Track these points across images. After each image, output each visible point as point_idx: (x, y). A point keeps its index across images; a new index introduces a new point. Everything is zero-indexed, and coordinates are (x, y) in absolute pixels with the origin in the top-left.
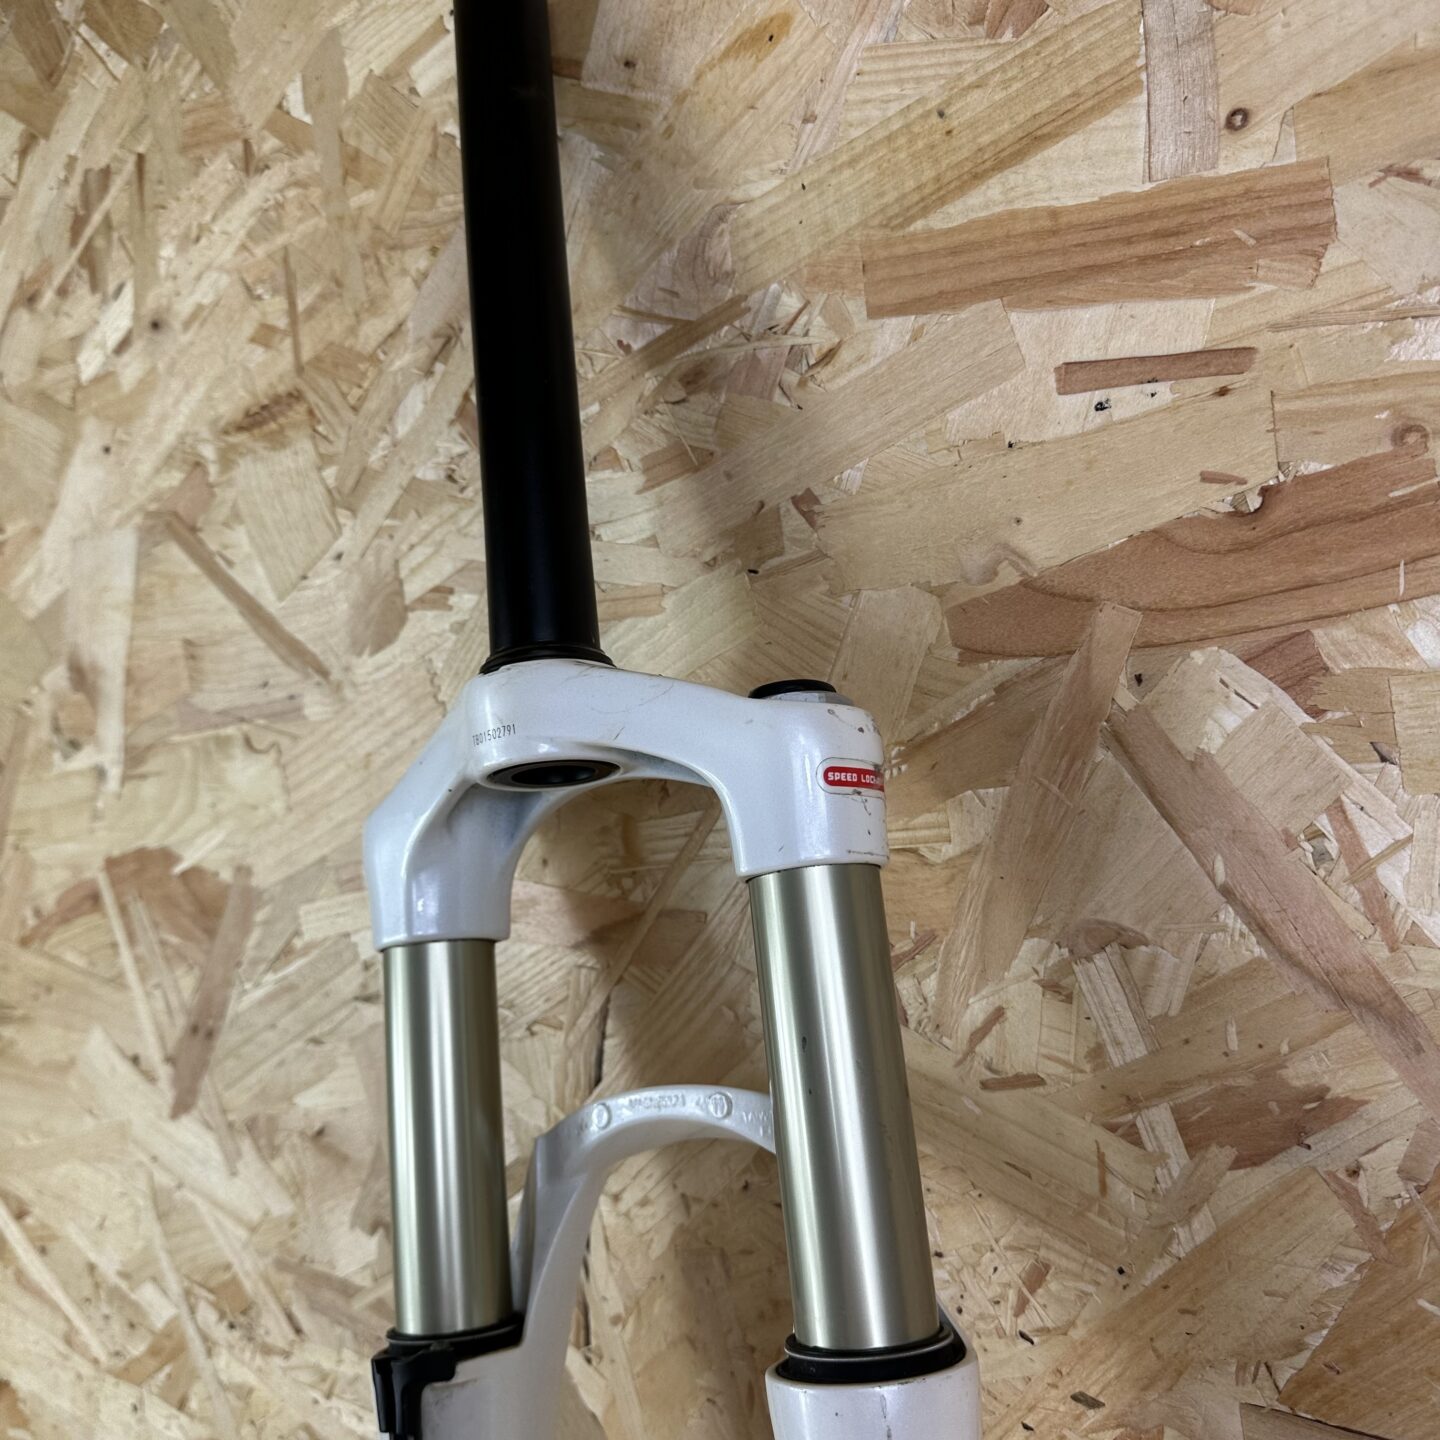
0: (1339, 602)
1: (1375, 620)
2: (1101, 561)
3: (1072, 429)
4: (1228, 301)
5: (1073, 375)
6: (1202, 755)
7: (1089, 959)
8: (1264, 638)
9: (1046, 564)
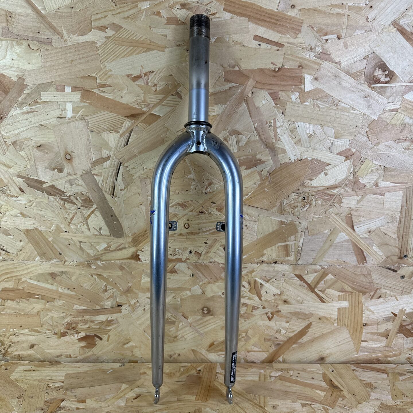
0: (284, 89)
1: (288, 93)
2: (252, 71)
3: (254, 47)
4: (283, 36)
5: (257, 38)
6: (259, 107)
7: (232, 136)
8: (272, 91)
9: (244, 68)
